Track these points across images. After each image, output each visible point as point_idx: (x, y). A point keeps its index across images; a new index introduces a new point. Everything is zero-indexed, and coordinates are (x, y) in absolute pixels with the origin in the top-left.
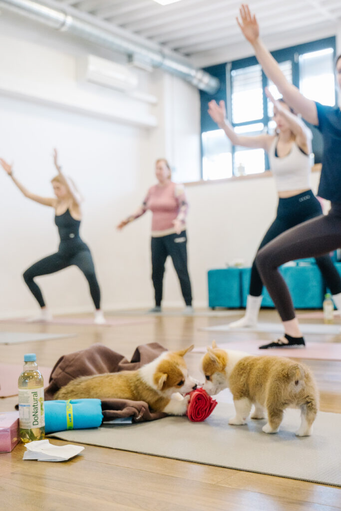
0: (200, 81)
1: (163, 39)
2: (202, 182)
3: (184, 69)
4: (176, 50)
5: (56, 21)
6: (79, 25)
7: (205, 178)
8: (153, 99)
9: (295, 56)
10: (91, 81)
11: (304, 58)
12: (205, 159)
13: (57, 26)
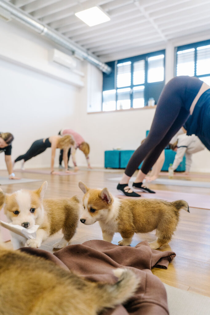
0: (103, 68)
1: (88, 47)
2: (102, 112)
3: (96, 62)
4: (94, 53)
5: (39, 29)
6: (50, 33)
7: (104, 110)
8: (82, 74)
9: (146, 58)
10: (54, 61)
11: (150, 59)
12: (104, 104)
13: (40, 32)
